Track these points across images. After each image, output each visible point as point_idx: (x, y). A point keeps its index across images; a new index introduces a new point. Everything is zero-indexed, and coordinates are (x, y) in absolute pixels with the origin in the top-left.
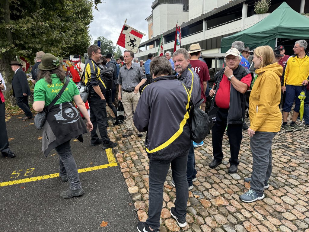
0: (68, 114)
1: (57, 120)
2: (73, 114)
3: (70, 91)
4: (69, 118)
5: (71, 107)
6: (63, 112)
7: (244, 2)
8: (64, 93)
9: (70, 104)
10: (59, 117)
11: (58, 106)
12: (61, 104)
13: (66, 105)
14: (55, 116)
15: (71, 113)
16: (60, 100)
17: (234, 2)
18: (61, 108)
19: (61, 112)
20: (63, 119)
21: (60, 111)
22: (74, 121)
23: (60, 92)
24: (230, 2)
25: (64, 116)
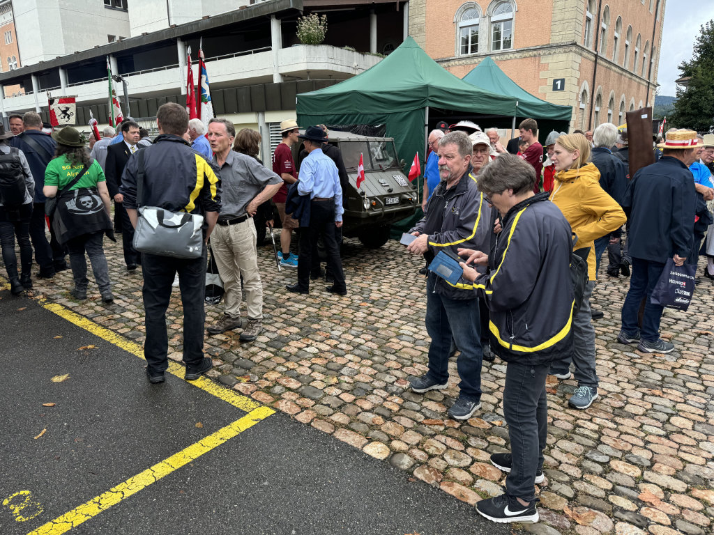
0: (85, 202)
1: (69, 208)
2: (92, 203)
3: (92, 176)
4: (85, 208)
5: (90, 195)
6: (78, 200)
7: (273, 14)
8: (82, 177)
9: (90, 191)
10: (71, 205)
11: (73, 192)
12: (77, 191)
13: (83, 192)
14: (67, 203)
15: (90, 201)
16: (76, 186)
17: (251, 10)
18: (76, 195)
19: (75, 200)
20: (76, 209)
21: (74, 198)
22: (91, 212)
23: (78, 175)
24: (242, 8)
25: (79, 204)
